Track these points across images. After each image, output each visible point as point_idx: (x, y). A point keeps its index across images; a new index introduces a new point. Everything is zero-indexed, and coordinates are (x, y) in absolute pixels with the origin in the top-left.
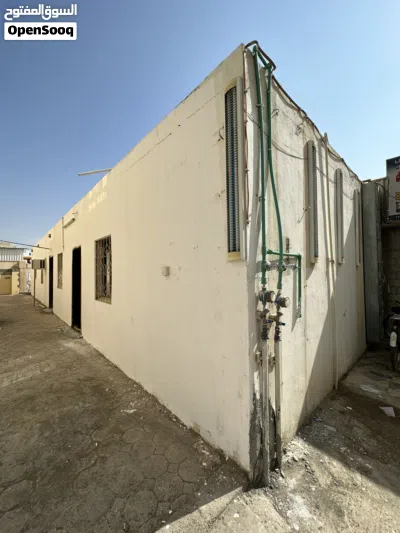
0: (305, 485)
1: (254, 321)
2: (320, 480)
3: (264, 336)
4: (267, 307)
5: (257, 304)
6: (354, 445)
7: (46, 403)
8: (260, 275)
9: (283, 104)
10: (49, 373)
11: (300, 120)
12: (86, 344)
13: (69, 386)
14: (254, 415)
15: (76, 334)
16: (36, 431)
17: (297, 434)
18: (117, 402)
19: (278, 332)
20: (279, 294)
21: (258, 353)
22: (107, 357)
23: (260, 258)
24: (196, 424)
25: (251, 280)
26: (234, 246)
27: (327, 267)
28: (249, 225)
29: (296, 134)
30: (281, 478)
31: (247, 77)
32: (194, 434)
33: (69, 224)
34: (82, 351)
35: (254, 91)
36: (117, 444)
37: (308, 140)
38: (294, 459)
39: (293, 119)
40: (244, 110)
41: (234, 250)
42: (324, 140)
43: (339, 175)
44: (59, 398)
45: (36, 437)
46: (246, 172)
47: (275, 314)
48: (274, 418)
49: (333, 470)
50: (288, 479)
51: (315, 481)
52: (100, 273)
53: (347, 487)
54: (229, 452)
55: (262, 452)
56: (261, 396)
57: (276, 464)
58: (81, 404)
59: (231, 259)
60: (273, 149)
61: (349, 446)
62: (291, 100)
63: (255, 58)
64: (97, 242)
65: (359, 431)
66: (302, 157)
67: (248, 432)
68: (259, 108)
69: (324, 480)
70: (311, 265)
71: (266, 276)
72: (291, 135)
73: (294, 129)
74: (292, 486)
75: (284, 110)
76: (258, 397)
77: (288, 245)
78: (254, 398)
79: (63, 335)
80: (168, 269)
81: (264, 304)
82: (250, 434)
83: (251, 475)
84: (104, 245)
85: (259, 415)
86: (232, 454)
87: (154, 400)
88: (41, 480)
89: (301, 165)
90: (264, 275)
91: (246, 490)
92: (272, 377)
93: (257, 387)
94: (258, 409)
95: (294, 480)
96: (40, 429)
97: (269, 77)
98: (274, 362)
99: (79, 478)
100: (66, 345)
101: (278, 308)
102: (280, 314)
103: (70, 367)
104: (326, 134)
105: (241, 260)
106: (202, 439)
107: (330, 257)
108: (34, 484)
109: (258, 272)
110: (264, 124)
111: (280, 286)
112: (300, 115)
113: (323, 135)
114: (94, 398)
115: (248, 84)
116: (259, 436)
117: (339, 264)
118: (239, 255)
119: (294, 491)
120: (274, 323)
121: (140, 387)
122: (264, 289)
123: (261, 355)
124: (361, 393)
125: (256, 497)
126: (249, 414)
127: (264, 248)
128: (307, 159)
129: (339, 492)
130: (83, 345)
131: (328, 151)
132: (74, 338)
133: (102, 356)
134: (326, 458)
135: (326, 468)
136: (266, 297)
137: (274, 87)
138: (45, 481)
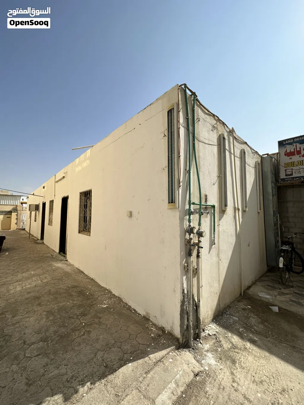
0: (215, 348)
1: (184, 245)
2: (224, 345)
3: (190, 254)
4: (191, 237)
5: (185, 234)
6: (248, 328)
7: (48, 301)
8: (188, 217)
9: (203, 114)
10: (47, 282)
11: (215, 122)
12: (70, 265)
13: (62, 291)
14: (183, 302)
15: (63, 258)
16: (44, 316)
17: (213, 321)
18: (95, 300)
19: (198, 252)
20: (199, 229)
21: (186, 265)
22: (86, 273)
23: (187, 207)
24: (147, 313)
25: (182, 220)
26: (172, 200)
27: (235, 212)
28: (181, 188)
29: (212, 130)
30: (200, 344)
31: (180, 102)
32: (146, 319)
33: (60, 180)
34: (68, 269)
35: (185, 109)
36: (97, 324)
37: (220, 133)
38: (209, 335)
39: (210, 122)
40: (178, 122)
41: (172, 202)
42: (231, 132)
43: (243, 153)
44: (56, 298)
45: (44, 320)
46: (179, 157)
47: (197, 242)
48: (196, 307)
49: (233, 340)
50: (204, 345)
51: (221, 346)
52: (82, 215)
53: (240, 349)
54: (168, 328)
55: (188, 326)
56: (188, 292)
57: (197, 337)
58: (71, 301)
59: (170, 207)
60: (196, 141)
61: (245, 328)
62: (208, 111)
63: (185, 91)
64: (81, 193)
65: (254, 320)
66: (216, 144)
67: (179, 313)
68: (188, 119)
69: (226, 345)
70: (223, 212)
71: (191, 218)
72: (208, 131)
73: (211, 128)
74: (206, 348)
75: (204, 117)
76: (186, 292)
77: (206, 199)
78: (183, 292)
79: (53, 258)
80: (131, 213)
81: (190, 235)
82: (180, 314)
83: (181, 340)
84: (86, 196)
85: (186, 303)
86: (169, 329)
87: (120, 300)
88: (52, 342)
89: (215, 149)
90: (190, 217)
91: (178, 348)
92: (195, 280)
93: (185, 286)
94: (186, 300)
95: (208, 345)
96: (46, 315)
97: (194, 100)
98: (196, 272)
99: (75, 341)
100: (56, 265)
101: (199, 238)
102: (200, 241)
103: (61, 279)
104: (233, 128)
105: (175, 208)
106: (151, 322)
107: (237, 206)
108: (48, 344)
109: (186, 215)
110: (191, 128)
111: (200, 224)
112: (215, 119)
113: (231, 129)
114: (80, 298)
115: (180, 107)
116: (186, 316)
117: (244, 211)
118: (175, 205)
119: (207, 351)
120: (197, 247)
121: (110, 292)
122: (190, 226)
123: (188, 266)
124: (258, 298)
125: (184, 352)
126: (180, 301)
127: (190, 201)
128: (219, 145)
129: (235, 352)
130: (68, 265)
131: (235, 138)
132: (61, 261)
133: (83, 272)
134: (230, 334)
135: (229, 340)
136: (190, 231)
137: (197, 105)
138: (54, 342)
